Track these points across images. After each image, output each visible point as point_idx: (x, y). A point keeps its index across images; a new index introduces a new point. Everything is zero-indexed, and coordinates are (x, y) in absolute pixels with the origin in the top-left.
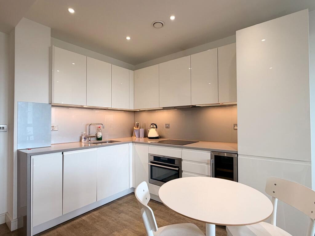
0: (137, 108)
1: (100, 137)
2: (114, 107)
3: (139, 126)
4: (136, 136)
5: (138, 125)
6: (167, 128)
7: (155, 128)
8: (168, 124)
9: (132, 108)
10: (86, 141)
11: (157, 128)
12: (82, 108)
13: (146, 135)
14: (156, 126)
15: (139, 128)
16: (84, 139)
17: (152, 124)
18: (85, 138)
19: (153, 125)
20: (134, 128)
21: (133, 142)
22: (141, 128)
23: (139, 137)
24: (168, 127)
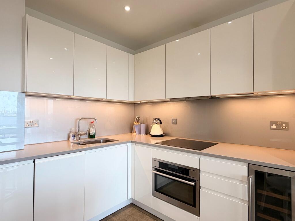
0: (138, 100)
1: (92, 134)
2: (109, 98)
3: (140, 121)
4: (136, 133)
5: (138, 120)
6: (173, 123)
7: (158, 123)
8: (175, 119)
9: (131, 99)
10: (75, 139)
11: (161, 123)
12: (68, 98)
13: (147, 132)
14: (160, 121)
15: (139, 123)
16: (72, 138)
17: (155, 119)
18: (73, 136)
19: (157, 120)
20: (134, 123)
21: (132, 142)
22: (142, 123)
23: (140, 134)
24: (175, 122)
